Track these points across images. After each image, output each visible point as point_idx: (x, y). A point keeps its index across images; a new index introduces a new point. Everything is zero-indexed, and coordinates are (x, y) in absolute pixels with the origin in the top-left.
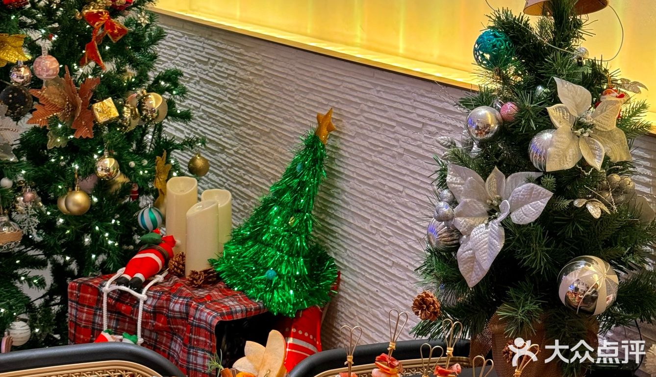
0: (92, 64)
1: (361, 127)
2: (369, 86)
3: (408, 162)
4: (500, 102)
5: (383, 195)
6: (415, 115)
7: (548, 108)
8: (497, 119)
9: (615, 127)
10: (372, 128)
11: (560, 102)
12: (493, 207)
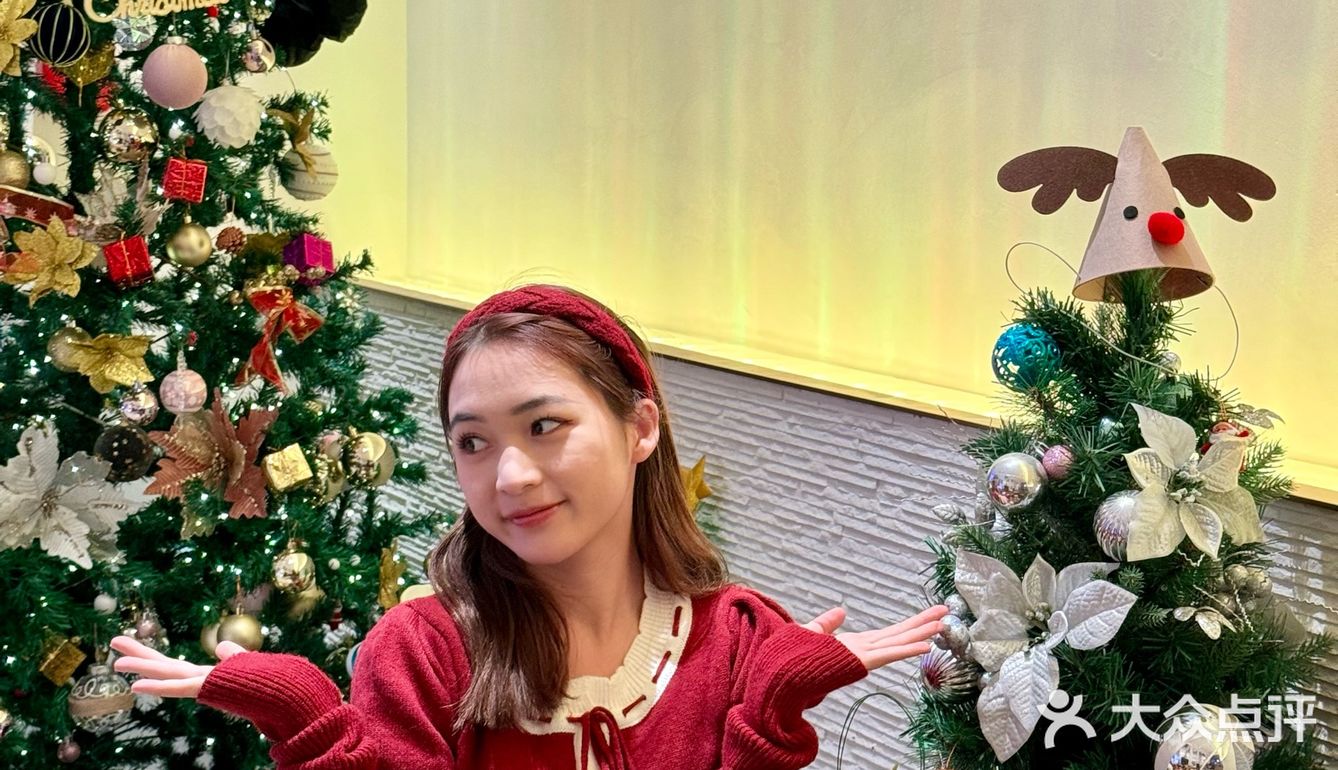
0: (258, 383)
1: (760, 489)
2: (774, 415)
3: (850, 551)
4: (1042, 446)
5: (805, 611)
6: (862, 466)
7: (1126, 455)
8: (1039, 474)
9: (1237, 485)
10: (780, 490)
11: (1144, 445)
12: (1035, 623)
